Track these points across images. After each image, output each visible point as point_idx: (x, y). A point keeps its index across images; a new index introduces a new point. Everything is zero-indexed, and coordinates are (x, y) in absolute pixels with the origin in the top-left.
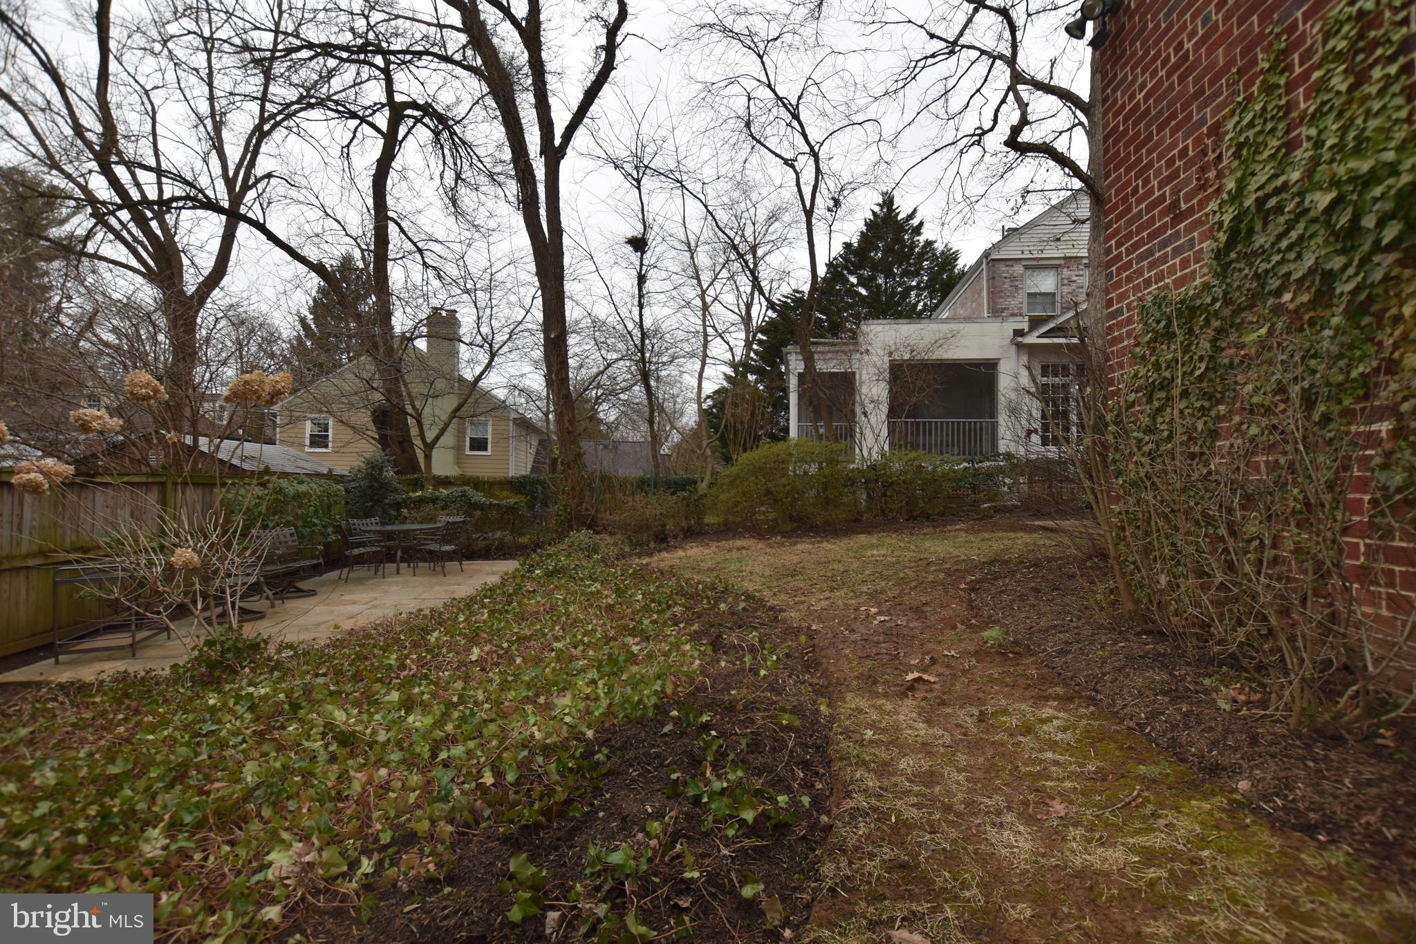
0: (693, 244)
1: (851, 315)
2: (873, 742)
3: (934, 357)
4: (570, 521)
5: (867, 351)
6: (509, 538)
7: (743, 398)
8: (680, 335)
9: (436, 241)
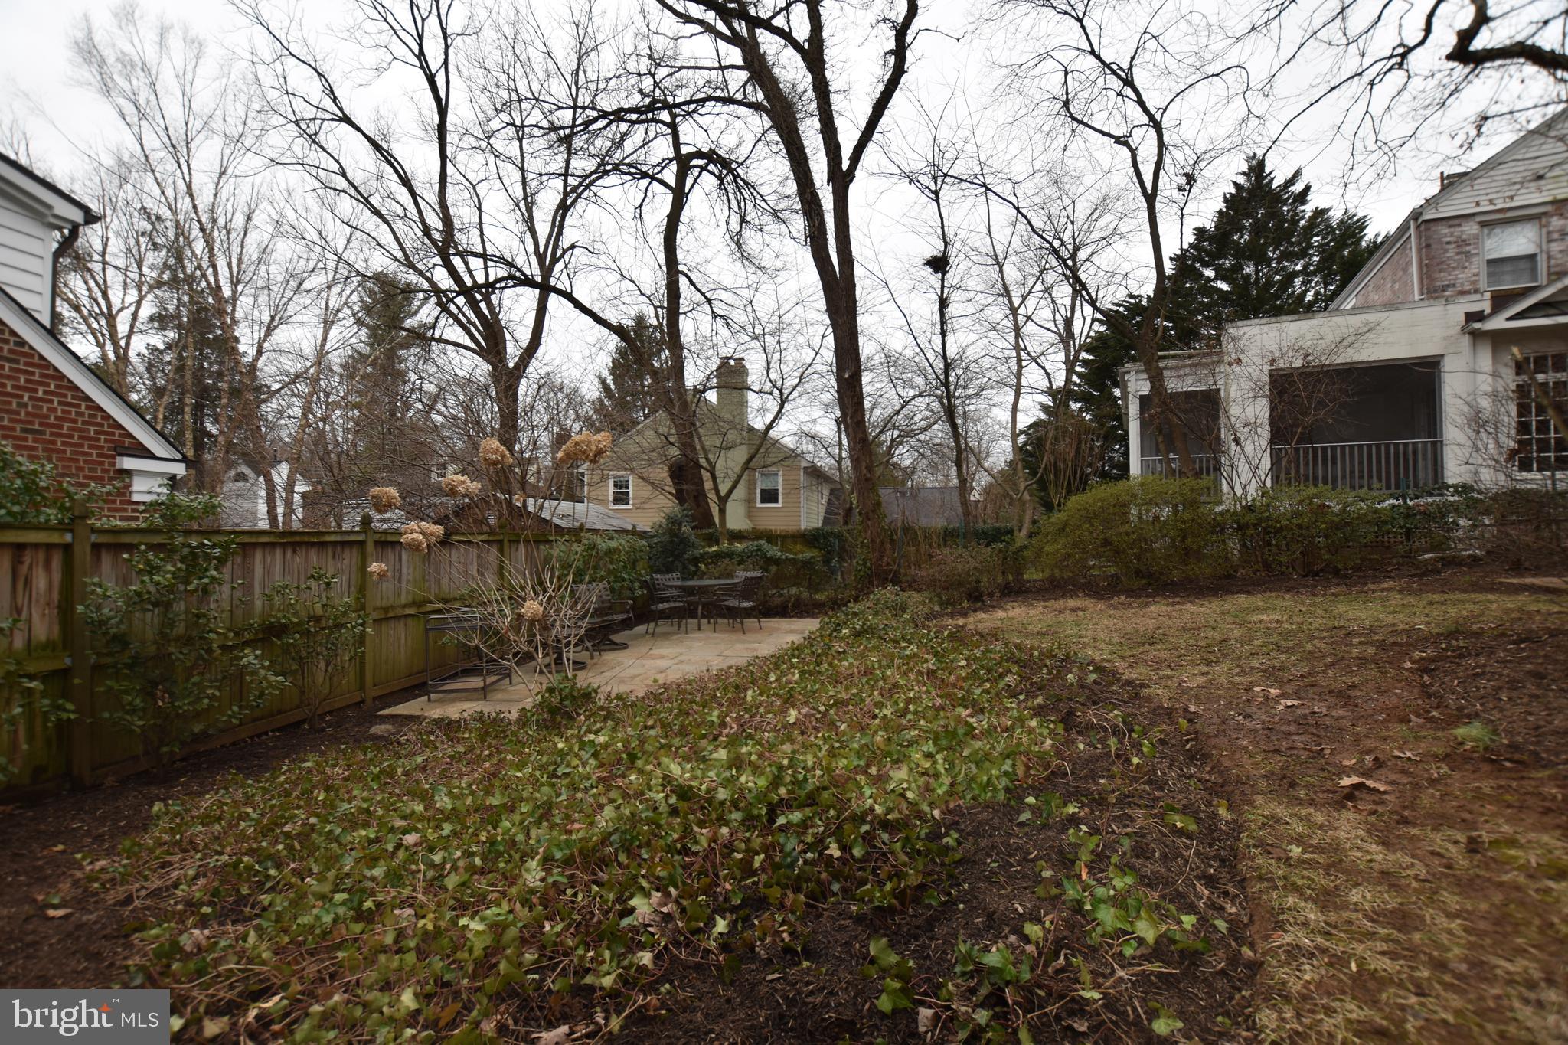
0: (1001, 258)
1: (1207, 318)
2: (1304, 862)
3: (1340, 360)
4: (870, 576)
5: (1239, 361)
6: (806, 595)
7: (1066, 431)
8: (987, 362)
9: (725, 289)
